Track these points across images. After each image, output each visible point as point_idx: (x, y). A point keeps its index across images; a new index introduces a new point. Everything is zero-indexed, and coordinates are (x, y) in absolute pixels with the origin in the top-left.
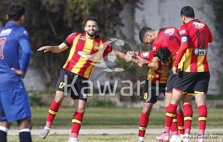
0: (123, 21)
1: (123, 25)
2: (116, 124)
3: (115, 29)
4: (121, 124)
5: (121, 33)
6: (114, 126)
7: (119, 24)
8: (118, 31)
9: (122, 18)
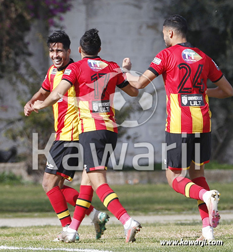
0: (31, 48)
1: (30, 55)
2: (22, 211)
3: (18, 60)
4: (29, 211)
5: (28, 66)
6: (20, 214)
7: (23, 53)
8: (23, 64)
9: (28, 43)
